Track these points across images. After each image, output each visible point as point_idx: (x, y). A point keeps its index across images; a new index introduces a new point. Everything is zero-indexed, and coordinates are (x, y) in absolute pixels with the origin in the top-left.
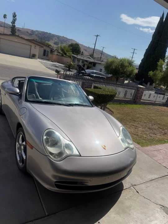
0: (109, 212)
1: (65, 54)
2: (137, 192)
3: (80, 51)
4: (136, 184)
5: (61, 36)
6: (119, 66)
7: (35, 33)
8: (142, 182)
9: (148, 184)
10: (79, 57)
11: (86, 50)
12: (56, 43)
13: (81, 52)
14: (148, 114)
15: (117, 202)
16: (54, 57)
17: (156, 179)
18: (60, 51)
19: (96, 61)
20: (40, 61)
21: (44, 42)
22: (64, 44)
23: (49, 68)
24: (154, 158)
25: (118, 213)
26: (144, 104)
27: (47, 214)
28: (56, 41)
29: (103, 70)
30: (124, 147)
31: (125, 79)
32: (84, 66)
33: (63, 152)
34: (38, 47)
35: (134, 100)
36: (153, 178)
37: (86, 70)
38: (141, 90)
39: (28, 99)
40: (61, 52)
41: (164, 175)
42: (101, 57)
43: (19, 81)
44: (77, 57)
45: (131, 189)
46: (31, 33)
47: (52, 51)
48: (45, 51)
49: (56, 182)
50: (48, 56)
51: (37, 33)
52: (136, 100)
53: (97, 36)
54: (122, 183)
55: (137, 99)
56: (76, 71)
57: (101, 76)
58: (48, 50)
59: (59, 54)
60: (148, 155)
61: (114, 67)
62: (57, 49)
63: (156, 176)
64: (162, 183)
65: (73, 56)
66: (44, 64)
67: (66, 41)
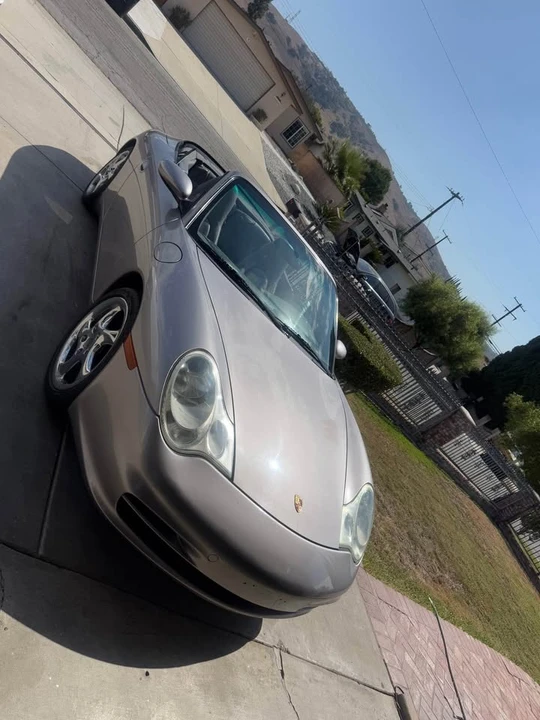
0: (188, 667)
1: (341, 176)
2: (282, 671)
3: (381, 199)
4: (291, 652)
5: (363, 120)
6: (448, 316)
7: (305, 59)
8: (308, 658)
9: (319, 675)
10: (368, 211)
11: (396, 207)
12: (335, 127)
13: (383, 203)
14: (432, 499)
15: (221, 659)
16: (308, 160)
17: (344, 676)
18: (334, 157)
19: (400, 257)
20: (263, 141)
21: (311, 100)
22: (356, 148)
23: (273, 178)
24: (374, 621)
25: (205, 687)
26: (440, 463)
27: (41, 552)
28: (342, 121)
29: (403, 293)
30: (341, 541)
31: (438, 360)
32: (364, 243)
33: (200, 436)
34: (287, 102)
35: (423, 433)
36: (340, 670)
37: (361, 260)
38: (460, 423)
39: (199, 233)
40: (333, 162)
41: (370, 684)
42: (420, 256)
43: (199, 162)
44: (363, 207)
45: (272, 655)
46: (296, 48)
47: (313, 141)
48: (296, 125)
49: (127, 495)
50: (293, 144)
51: (310, 61)
52: (428, 438)
53: (456, 196)
54: (261, 620)
55: (432, 436)
56: (334, 239)
57: (385, 304)
58: (307, 128)
59: (324, 161)
60: (366, 601)
61: (433, 309)
62: (331, 146)
63: (350, 670)
64: (353, 700)
65: (355, 196)
66: (268, 157)
67: (367, 143)
